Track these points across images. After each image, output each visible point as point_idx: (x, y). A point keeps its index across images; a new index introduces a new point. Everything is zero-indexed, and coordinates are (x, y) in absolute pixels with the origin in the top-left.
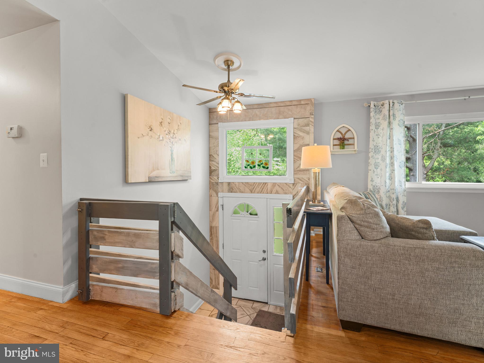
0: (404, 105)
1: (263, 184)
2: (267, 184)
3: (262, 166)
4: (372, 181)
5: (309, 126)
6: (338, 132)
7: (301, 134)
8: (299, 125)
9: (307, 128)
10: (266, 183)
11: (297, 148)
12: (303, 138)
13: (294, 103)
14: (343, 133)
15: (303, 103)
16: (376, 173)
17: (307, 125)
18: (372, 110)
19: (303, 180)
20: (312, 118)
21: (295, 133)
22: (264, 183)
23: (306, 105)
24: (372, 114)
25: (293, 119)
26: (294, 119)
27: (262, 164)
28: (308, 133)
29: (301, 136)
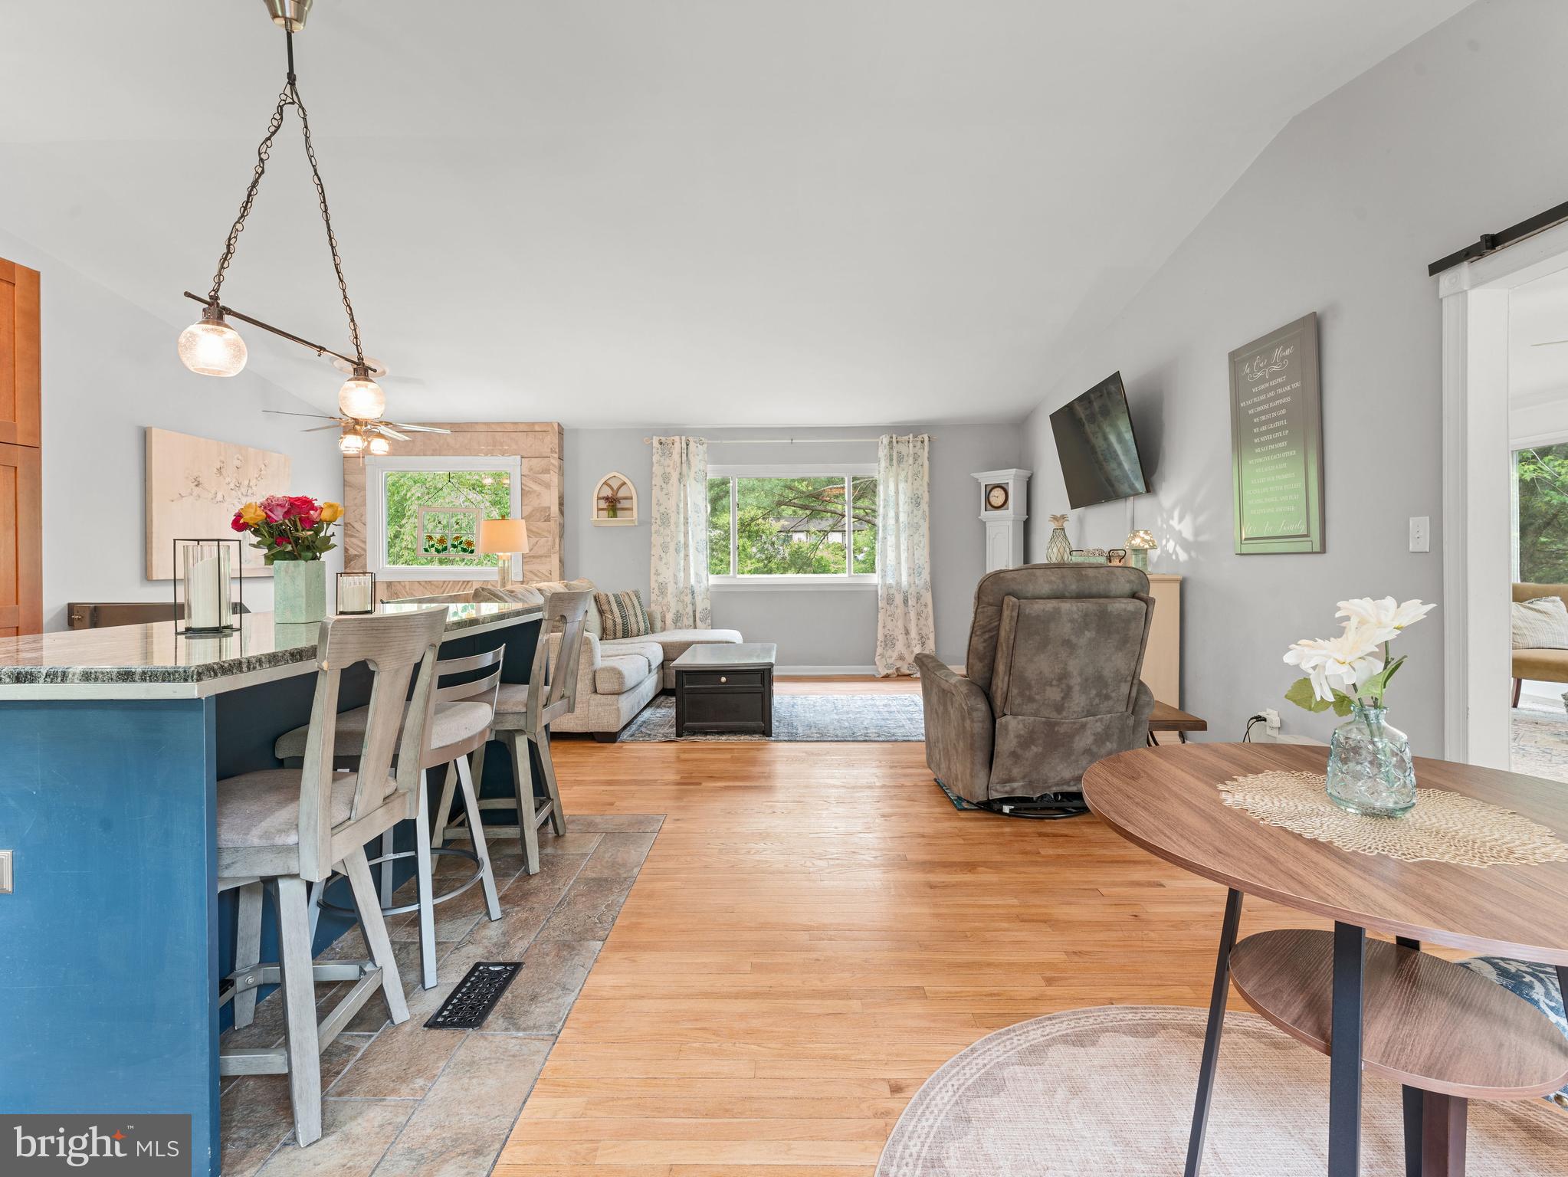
0: (705, 446)
1: (462, 585)
2: (470, 584)
3: (462, 548)
4: (657, 574)
5: (549, 473)
6: (605, 486)
7: (536, 487)
8: (531, 469)
9: (546, 477)
10: (468, 582)
11: (528, 513)
12: (539, 495)
13: (521, 428)
14: (615, 488)
15: (537, 428)
16: (664, 561)
17: (546, 471)
18: (654, 450)
19: (540, 575)
20: (554, 458)
21: (525, 485)
22: (464, 582)
23: (544, 433)
24: (655, 458)
25: (519, 457)
26: (522, 458)
27: (461, 543)
28: (548, 486)
29: (535, 491)
